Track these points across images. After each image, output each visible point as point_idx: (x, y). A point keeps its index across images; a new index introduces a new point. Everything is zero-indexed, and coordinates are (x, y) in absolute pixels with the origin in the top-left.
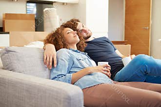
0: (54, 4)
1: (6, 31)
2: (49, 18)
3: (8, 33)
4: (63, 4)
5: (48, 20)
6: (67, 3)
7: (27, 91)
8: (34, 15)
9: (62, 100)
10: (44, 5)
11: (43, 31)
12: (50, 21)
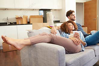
0: (51, 10)
1: (31, 23)
2: (49, 17)
3: (32, 24)
4: (55, 10)
5: (48, 17)
6: (57, 10)
7: (40, 49)
8: (42, 16)
9: (56, 53)
10: (47, 11)
11: (46, 22)
12: (49, 18)
